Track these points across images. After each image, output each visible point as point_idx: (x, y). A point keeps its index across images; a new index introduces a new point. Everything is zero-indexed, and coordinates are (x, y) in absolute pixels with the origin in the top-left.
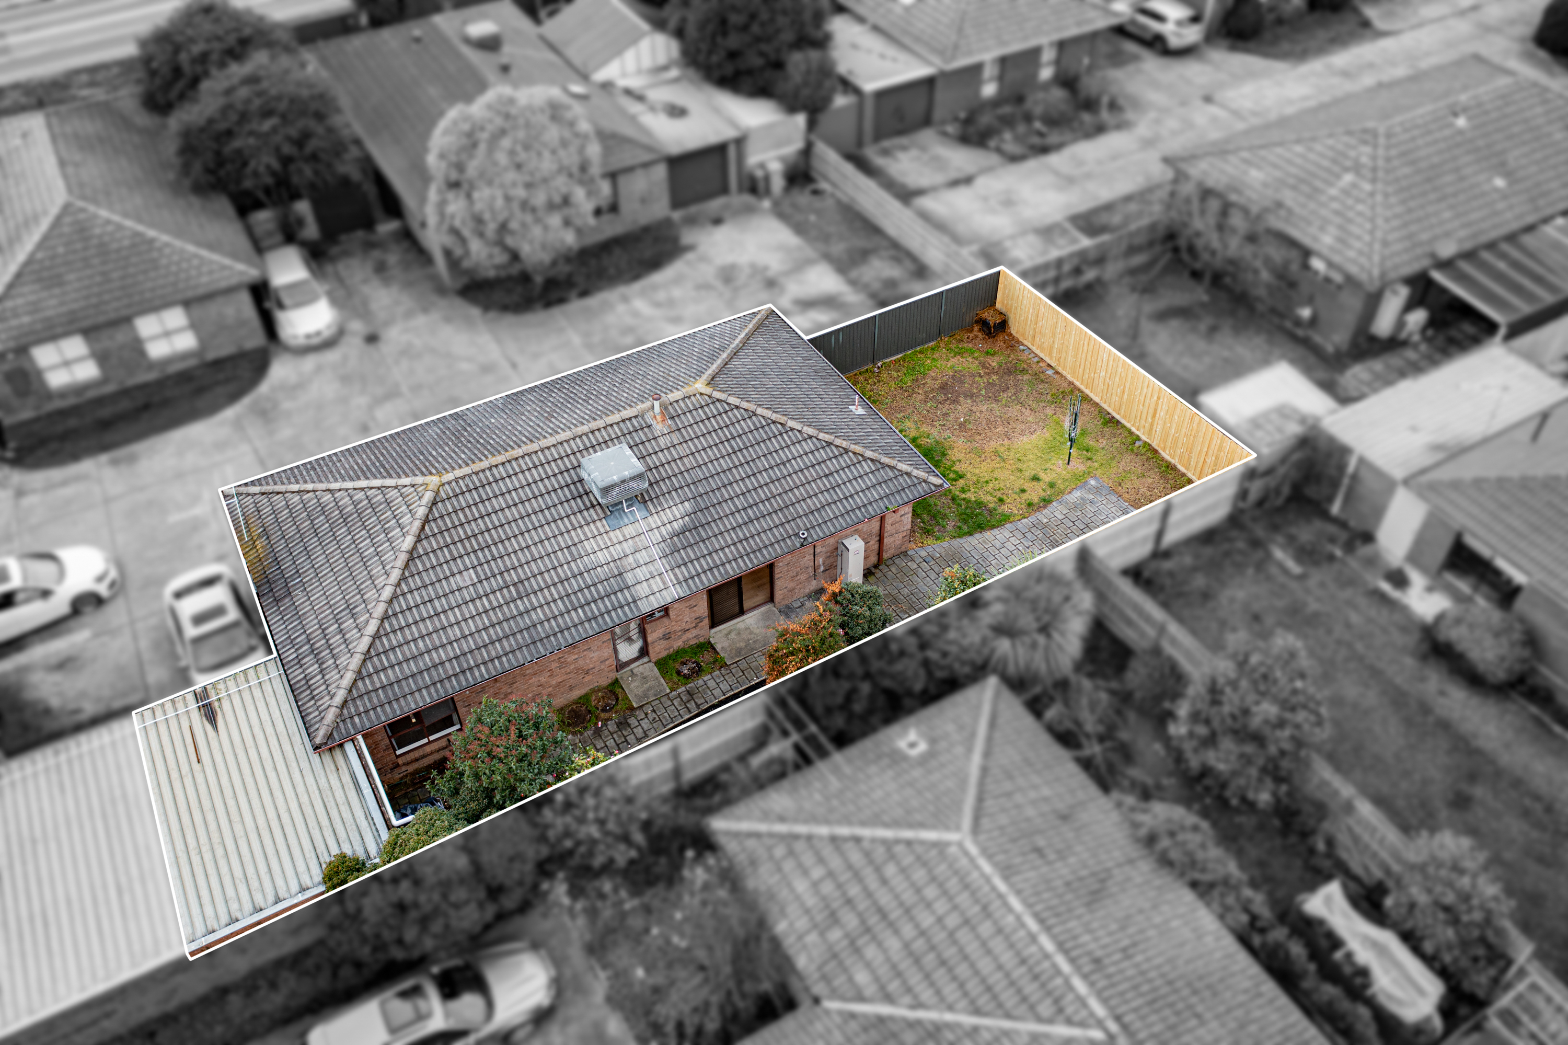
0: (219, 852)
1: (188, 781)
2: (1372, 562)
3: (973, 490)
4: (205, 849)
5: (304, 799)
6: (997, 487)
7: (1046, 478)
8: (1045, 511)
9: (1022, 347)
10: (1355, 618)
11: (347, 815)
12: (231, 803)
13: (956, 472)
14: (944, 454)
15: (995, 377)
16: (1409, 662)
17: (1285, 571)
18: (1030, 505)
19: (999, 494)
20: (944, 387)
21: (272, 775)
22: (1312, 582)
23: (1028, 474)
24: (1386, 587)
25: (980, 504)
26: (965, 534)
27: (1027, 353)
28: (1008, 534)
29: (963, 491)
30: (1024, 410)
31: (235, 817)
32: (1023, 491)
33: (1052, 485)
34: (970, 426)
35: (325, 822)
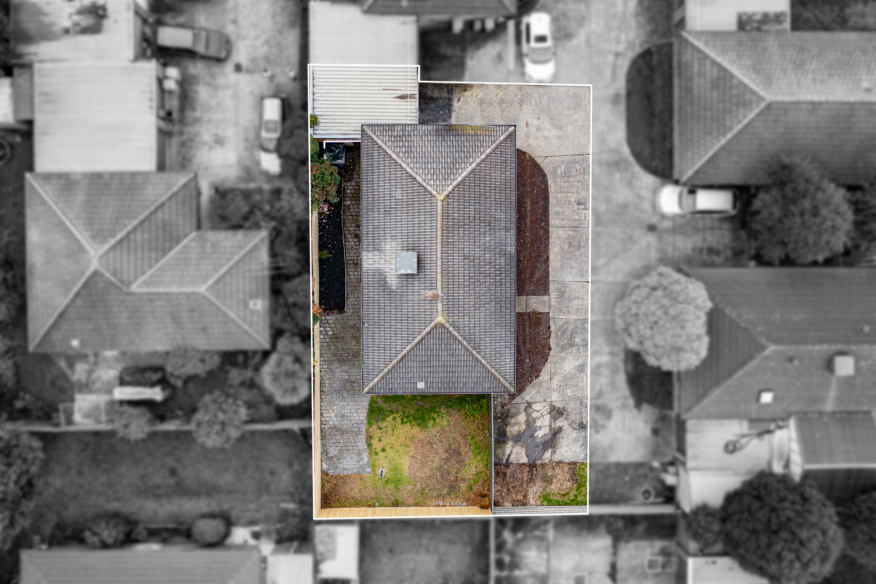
0: (342, 88)
1: (377, 84)
2: (268, 534)
3: (392, 422)
4: (346, 84)
5: (349, 117)
6: (388, 433)
7: (382, 455)
8: (364, 440)
9: (465, 504)
10: (252, 506)
11: (335, 128)
12: (360, 95)
13: (406, 423)
14: (419, 425)
15: (452, 478)
16: (226, 507)
17: (284, 501)
18: (371, 437)
19: (384, 430)
20: (458, 453)
21: (364, 110)
22: (274, 506)
23: (388, 449)
24: (257, 528)
25: (384, 419)
26: (371, 403)
27: (460, 504)
28: (361, 418)
29: (394, 419)
30: (425, 475)
31: (353, 95)
32: (380, 440)
33: (376, 454)
34: (429, 446)
35: (336, 121)
